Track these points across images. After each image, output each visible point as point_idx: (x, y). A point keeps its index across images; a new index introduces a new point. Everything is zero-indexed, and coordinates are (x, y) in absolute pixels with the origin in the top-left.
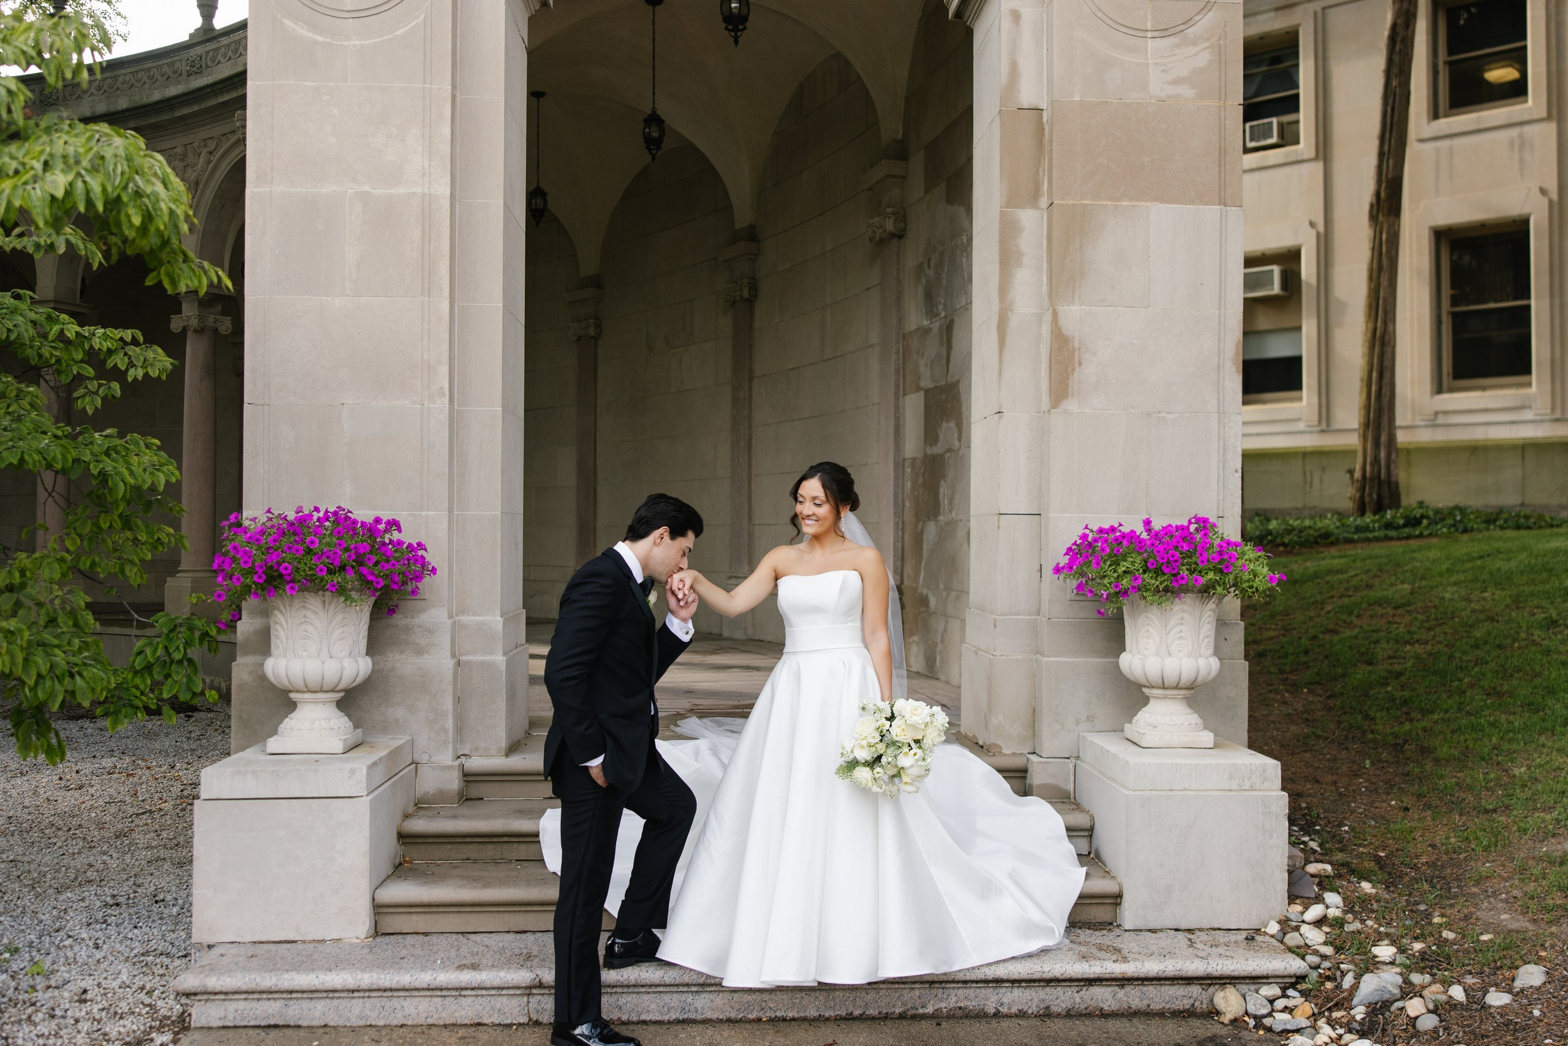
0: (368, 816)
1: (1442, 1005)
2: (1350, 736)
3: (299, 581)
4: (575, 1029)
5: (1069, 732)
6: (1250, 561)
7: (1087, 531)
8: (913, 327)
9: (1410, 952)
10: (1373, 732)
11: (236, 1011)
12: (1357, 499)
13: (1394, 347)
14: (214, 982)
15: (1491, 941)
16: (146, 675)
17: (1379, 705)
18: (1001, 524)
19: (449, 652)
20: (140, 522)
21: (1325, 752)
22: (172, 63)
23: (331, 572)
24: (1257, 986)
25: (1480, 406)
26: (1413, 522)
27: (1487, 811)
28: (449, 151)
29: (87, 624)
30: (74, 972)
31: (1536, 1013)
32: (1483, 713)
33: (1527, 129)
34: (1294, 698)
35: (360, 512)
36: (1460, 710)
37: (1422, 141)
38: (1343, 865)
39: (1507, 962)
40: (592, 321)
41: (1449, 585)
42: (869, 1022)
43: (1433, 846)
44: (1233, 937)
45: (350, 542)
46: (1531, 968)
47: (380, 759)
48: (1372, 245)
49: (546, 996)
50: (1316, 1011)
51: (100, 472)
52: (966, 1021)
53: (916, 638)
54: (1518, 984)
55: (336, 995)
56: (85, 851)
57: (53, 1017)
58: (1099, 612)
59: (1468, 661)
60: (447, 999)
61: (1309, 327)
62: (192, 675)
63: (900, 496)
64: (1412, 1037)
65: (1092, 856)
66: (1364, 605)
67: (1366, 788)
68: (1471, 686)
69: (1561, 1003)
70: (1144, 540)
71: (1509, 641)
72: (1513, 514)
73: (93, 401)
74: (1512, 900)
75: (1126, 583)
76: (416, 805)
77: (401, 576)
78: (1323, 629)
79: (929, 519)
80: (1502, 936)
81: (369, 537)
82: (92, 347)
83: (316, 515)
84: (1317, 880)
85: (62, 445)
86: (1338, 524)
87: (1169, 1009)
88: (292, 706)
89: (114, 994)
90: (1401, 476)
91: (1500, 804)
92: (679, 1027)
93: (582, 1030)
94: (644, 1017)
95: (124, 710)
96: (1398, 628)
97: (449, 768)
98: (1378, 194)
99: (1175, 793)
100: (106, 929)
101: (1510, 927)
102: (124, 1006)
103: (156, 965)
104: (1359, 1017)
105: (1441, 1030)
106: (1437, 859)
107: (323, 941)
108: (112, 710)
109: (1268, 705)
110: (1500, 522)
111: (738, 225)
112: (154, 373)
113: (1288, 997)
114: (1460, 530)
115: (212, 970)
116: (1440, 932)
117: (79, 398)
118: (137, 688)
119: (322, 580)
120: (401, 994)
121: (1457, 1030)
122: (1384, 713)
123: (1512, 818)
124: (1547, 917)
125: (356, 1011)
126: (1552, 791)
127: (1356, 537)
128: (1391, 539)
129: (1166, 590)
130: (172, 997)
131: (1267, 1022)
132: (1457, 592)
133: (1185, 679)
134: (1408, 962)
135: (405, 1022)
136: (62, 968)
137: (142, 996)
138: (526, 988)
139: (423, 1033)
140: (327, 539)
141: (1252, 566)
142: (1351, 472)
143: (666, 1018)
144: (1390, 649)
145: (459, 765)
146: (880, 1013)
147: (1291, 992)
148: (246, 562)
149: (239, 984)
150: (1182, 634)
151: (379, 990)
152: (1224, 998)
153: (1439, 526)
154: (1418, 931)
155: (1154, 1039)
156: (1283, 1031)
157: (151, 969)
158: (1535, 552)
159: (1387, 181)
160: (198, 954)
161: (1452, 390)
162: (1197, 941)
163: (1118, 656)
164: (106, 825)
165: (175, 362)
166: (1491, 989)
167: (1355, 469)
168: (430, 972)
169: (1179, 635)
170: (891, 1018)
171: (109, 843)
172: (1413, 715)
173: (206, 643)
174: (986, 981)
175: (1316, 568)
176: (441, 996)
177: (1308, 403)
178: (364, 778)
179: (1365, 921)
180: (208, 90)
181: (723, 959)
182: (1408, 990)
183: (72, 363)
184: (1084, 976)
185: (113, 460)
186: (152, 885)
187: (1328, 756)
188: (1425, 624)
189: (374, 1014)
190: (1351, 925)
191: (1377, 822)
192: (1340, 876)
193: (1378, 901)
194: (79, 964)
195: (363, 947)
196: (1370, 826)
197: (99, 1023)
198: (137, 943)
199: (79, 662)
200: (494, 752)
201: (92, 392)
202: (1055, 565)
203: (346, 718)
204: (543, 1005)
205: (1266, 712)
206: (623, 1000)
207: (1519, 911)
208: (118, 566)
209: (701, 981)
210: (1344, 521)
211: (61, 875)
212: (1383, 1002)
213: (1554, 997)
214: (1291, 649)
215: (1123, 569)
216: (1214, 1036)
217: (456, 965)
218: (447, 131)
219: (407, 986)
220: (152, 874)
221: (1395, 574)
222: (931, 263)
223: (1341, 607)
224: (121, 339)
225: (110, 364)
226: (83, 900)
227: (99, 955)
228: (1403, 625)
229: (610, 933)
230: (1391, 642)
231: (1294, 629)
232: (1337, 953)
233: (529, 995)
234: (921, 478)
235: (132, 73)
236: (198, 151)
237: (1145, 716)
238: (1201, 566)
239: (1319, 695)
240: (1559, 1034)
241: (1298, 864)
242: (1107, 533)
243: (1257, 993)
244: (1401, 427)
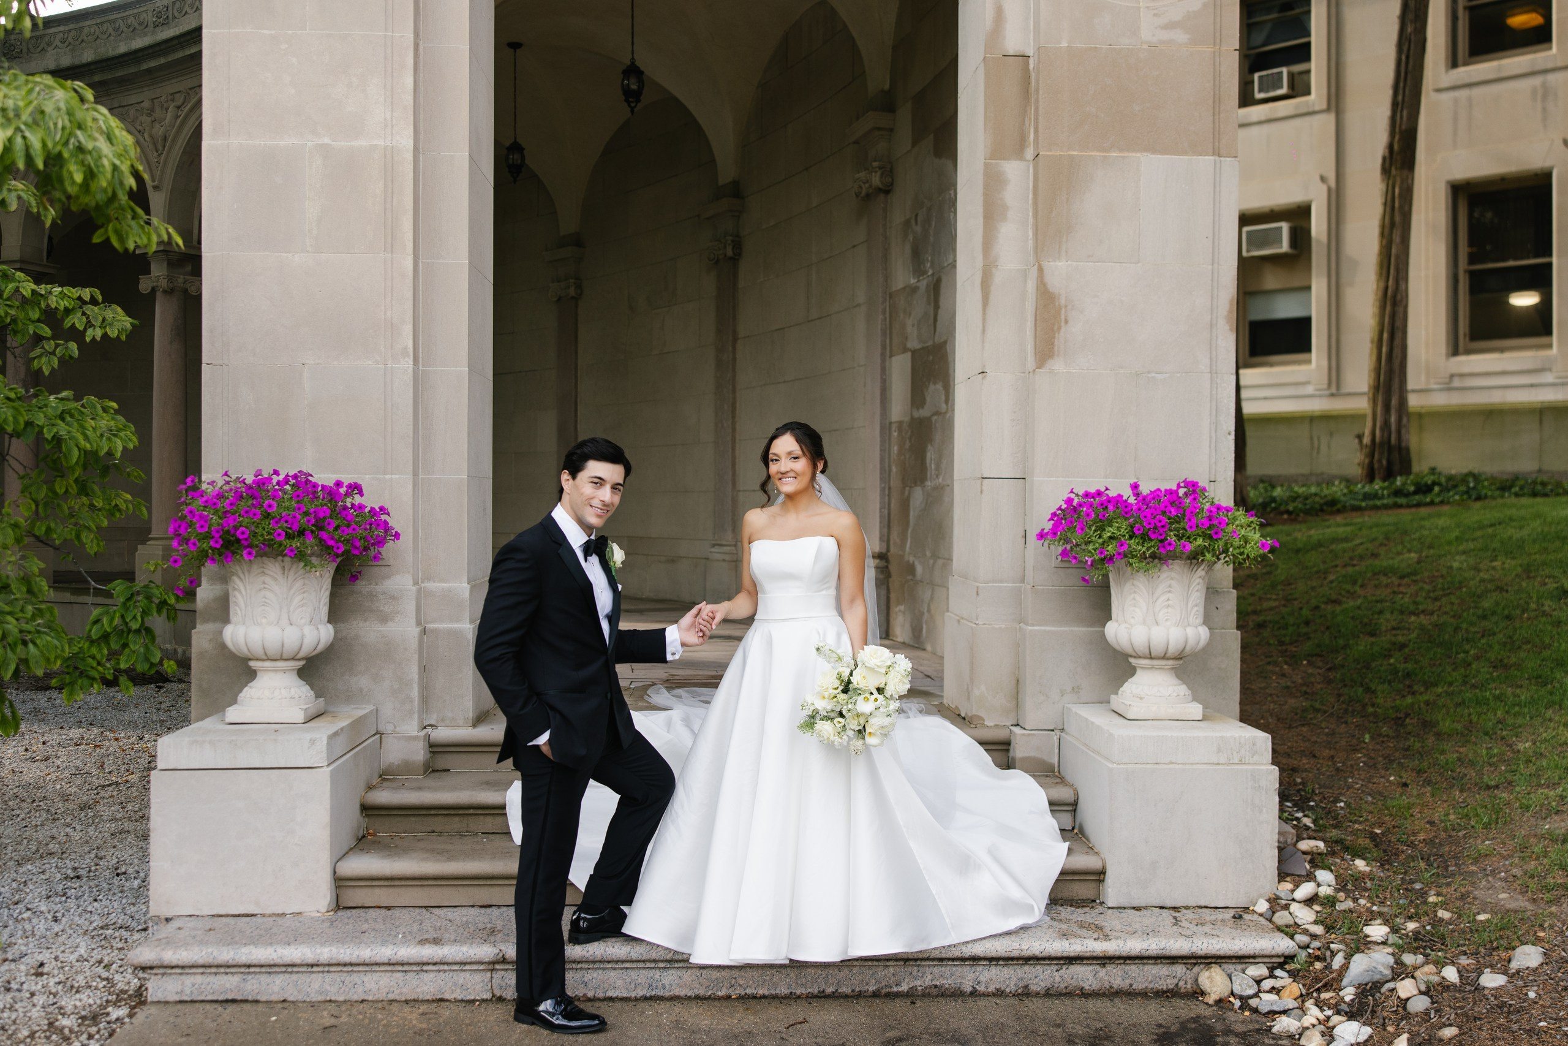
0: (328, 787)
1: (1434, 987)
2: (1350, 709)
3: (257, 546)
4: (539, 1004)
5: (1054, 703)
6: (1242, 527)
7: (1073, 496)
8: (900, 286)
9: (1403, 932)
10: (1373, 705)
11: (193, 986)
12: (1366, 465)
13: (1406, 307)
14: (170, 956)
15: (1488, 920)
16: (103, 645)
17: (1380, 678)
18: (984, 488)
19: (414, 620)
20: (96, 488)
21: (1323, 725)
22: (138, 14)
23: (290, 537)
24: (1244, 966)
25: (1498, 368)
26: (1424, 489)
27: (1488, 787)
28: (412, 102)
29: (40, 591)
30: (31, 945)
31: (1532, 995)
32: (1490, 687)
33: (1551, 78)
34: (1293, 670)
35: (322, 476)
36: (1465, 683)
37: (1439, 90)
38: (1336, 842)
39: (1504, 943)
40: (572, 281)
41: (1458, 553)
42: (842, 1000)
43: (1431, 823)
44: (1220, 915)
45: (310, 506)
46: (1529, 949)
47: (342, 729)
48: (1383, 200)
49: (509, 972)
50: (1304, 992)
51: (54, 437)
52: (942, 1000)
53: (902, 608)
54: (1514, 965)
55: (295, 969)
56: (49, 823)
57: (8, 990)
58: (1084, 579)
59: (1475, 632)
60: (409, 974)
61: (1319, 286)
62: (149, 645)
63: (887, 461)
64: (1402, 1019)
65: (1076, 831)
66: (1369, 575)
67: (1364, 763)
68: (1477, 658)
69: (1558, 985)
70: (1131, 505)
71: (1518, 612)
72: (1529, 481)
73: (49, 361)
74: (1511, 879)
75: (1111, 549)
76: (380, 776)
77: (362, 541)
78: (1325, 599)
79: (916, 485)
80: (1499, 916)
81: (330, 501)
82: (48, 305)
83: (275, 479)
84: (1309, 857)
85: (13, 407)
86: (1345, 491)
87: (1152, 989)
88: (252, 674)
89: (71, 967)
90: (1412, 439)
91: (1503, 780)
92: (646, 1004)
93: (546, 1006)
94: (610, 994)
95: (80, 681)
96: (1402, 598)
97: (415, 738)
98: (1390, 147)
99: (1160, 766)
100: (66, 902)
101: (1508, 906)
102: (81, 980)
103: (115, 938)
104: (1348, 999)
105: (1432, 1011)
106: (1436, 837)
107: (283, 915)
108: (67, 681)
109: (1266, 677)
110: (1516, 489)
111: (722, 181)
112: (113, 333)
113: (1276, 977)
114: (1473, 497)
115: (168, 943)
116: (1436, 912)
117: (35, 358)
118: (93, 658)
119: (281, 545)
120: (361, 968)
121: (1449, 1012)
122: (1386, 686)
123: (1515, 794)
124: (1547, 897)
125: (316, 986)
126: (1556, 767)
127: (1364, 504)
128: (1400, 506)
129: (1153, 556)
130: (130, 971)
131: (1253, 1002)
132: (1465, 561)
133: (1173, 650)
134: (1401, 942)
135: (366, 998)
136: (20, 941)
137: (100, 970)
138: (489, 963)
139: (384, 1008)
140: (287, 504)
141: (1243, 532)
142: (1360, 437)
143: (633, 995)
144: (1395, 620)
145: (425, 735)
146: (853, 991)
147: (1278, 972)
148: (202, 527)
149: (196, 958)
150: (1170, 602)
151: (338, 965)
152: (1208, 978)
153: (1451, 493)
154: (1412, 910)
155: (1135, 1020)
156: (1269, 1012)
157: (110, 943)
158: (1549, 519)
159: (1401, 132)
160: (155, 927)
161: (1468, 352)
162: (1183, 920)
163: (1104, 625)
164: (71, 797)
165: (136, 322)
166: (1486, 970)
167: (1364, 434)
168: (391, 947)
169: (1166, 603)
170: (864, 996)
171: (73, 815)
172: (1415, 688)
173: (165, 611)
174: (963, 959)
175: (1321, 537)
176: (403, 971)
177: (1318, 366)
178: (324, 748)
179: (1357, 899)
180: (175, 42)
181: (690, 934)
182: (1400, 971)
183: (28, 322)
184: (1064, 954)
185: (67, 424)
186: (114, 857)
187: (1327, 730)
188: (1432, 595)
189: (334, 989)
190: (1343, 904)
191: (1374, 798)
192: (1333, 854)
193: (1372, 879)
194: (37, 937)
195: (323, 921)
196: (1366, 802)
197: (55, 997)
198: (96, 917)
199: (33, 629)
200: (461, 723)
201: (49, 353)
202: (1039, 530)
203: (308, 687)
204: (506, 981)
205: (1263, 685)
206: (590, 976)
207: (1518, 890)
208: (73, 533)
209: (669, 957)
210: (1352, 487)
211: (22, 848)
212: (1373, 983)
213: (1551, 979)
214: (1291, 620)
215: (1109, 534)
216: (1198, 1017)
217: (419, 938)
218: (409, 81)
219: (367, 961)
220: (114, 847)
221: (1402, 543)
222: (919, 219)
223: (1344, 576)
224: (80, 298)
225: (67, 323)
226: (43, 872)
227: (57, 928)
228: (1408, 596)
229: (575, 908)
230: (1396, 613)
231: (1295, 599)
232: (1327, 932)
233: (492, 970)
234: (908, 442)
235: (96, 24)
236: (166, 105)
237: (1130, 687)
238: (1189, 532)
239: (1319, 668)
240: (1554, 1016)
241: (1289, 841)
242: (1093, 497)
243: (1244, 973)
244: (1414, 391)
